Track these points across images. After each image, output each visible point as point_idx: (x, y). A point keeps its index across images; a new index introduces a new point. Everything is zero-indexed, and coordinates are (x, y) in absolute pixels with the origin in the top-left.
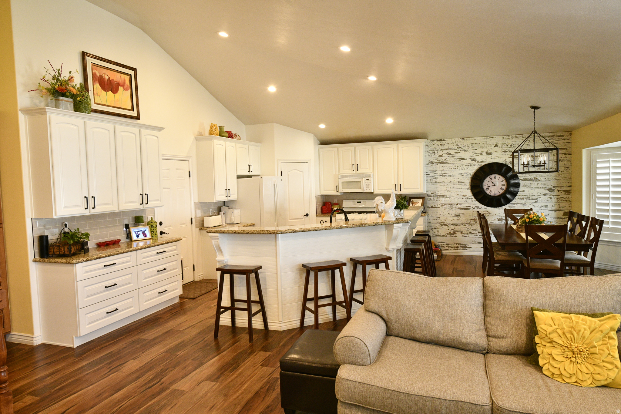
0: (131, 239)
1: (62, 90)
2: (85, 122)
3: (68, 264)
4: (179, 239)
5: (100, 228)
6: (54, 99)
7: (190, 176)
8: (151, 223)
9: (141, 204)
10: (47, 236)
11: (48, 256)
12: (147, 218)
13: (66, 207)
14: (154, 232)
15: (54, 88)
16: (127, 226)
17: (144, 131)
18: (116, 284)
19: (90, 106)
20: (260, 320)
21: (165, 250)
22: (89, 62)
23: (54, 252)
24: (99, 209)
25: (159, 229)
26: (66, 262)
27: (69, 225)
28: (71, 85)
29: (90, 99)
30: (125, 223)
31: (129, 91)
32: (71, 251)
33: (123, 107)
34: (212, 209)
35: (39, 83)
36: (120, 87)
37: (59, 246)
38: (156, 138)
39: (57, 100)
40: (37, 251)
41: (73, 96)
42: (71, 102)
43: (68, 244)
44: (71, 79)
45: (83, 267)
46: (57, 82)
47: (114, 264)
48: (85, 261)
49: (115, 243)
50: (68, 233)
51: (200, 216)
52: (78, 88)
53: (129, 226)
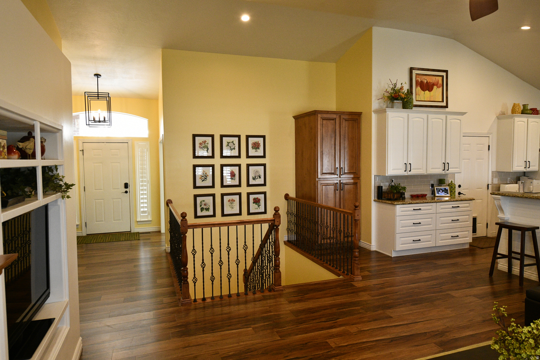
0: (435, 195)
1: (396, 96)
2: (408, 115)
3: (392, 205)
4: (472, 199)
5: (414, 185)
6: (391, 102)
7: (489, 149)
8: (451, 185)
9: (443, 170)
10: (382, 187)
11: (382, 199)
12: (449, 180)
13: (393, 169)
14: (453, 192)
15: (392, 96)
16: (432, 186)
17: (449, 117)
18: (421, 223)
19: (412, 103)
20: (535, 273)
21: (459, 206)
22: (414, 73)
23: (385, 196)
24: (413, 172)
25: (457, 190)
26: (391, 203)
27: (395, 181)
28: (401, 92)
29: (413, 99)
30: (431, 183)
31: (441, 88)
32: (394, 197)
33: (436, 100)
34: (510, 178)
35: (384, 94)
36: (434, 86)
37: (388, 193)
38: (459, 121)
39: (393, 103)
40: (376, 195)
41: (402, 99)
42: (401, 103)
43: (393, 192)
44: (402, 88)
45: (400, 208)
46: (394, 91)
47: (420, 209)
48: (402, 204)
49: (423, 196)
50: (394, 186)
51: (497, 183)
52: (405, 93)
53: (434, 186)
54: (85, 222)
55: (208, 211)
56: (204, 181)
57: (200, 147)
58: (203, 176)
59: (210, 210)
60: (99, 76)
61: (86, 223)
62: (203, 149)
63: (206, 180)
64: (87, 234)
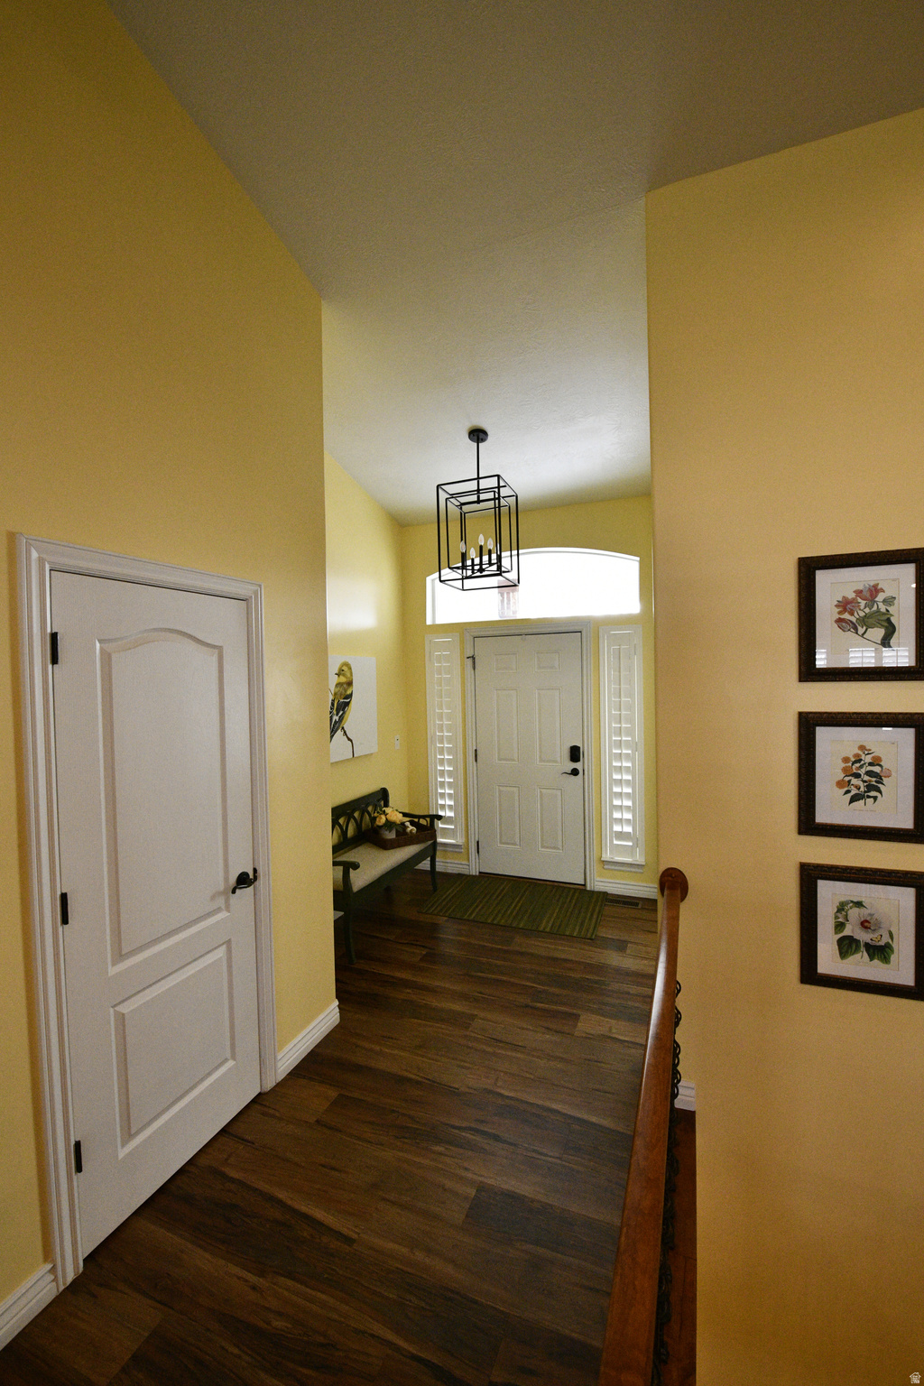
54: (477, 839)
55: (886, 960)
56: (862, 802)
57: (839, 621)
58: (857, 776)
59: (893, 958)
60: (481, 436)
61: (478, 842)
62: (861, 630)
63: (875, 798)
64: (480, 873)
